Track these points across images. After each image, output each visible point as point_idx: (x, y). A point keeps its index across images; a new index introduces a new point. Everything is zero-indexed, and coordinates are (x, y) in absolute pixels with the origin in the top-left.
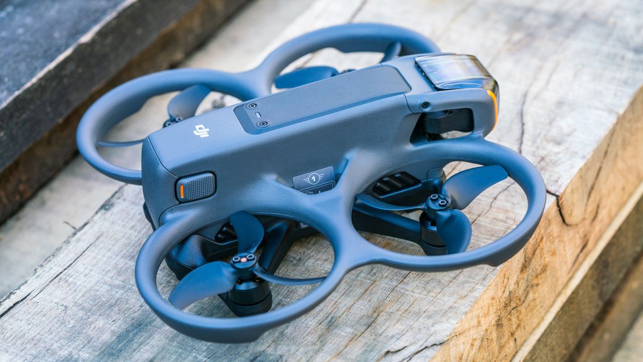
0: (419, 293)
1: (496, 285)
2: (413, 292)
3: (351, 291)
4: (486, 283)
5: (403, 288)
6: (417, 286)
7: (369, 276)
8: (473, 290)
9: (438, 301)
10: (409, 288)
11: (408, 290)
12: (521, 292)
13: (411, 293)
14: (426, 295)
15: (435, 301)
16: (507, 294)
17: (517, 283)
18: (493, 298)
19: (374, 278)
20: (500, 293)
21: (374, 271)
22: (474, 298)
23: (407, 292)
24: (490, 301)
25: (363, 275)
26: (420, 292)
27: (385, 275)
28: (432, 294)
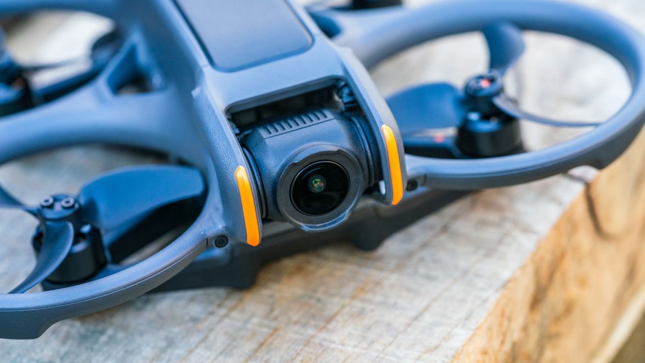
0: (355, 346)
1: (490, 329)
2: (343, 344)
3: (236, 347)
4: (473, 324)
5: (324, 340)
6: (350, 334)
7: (267, 322)
8: (448, 337)
9: (387, 357)
10: (336, 337)
11: (333, 342)
12: (531, 345)
13: (340, 347)
14: (367, 349)
15: (383, 358)
16: (507, 347)
17: (525, 329)
18: (485, 353)
19: (274, 324)
20: (496, 344)
21: (276, 313)
22: (451, 349)
23: (332, 346)
24: (480, 358)
25: (255, 320)
26: (356, 343)
27: (295, 318)
28: (377, 346)
